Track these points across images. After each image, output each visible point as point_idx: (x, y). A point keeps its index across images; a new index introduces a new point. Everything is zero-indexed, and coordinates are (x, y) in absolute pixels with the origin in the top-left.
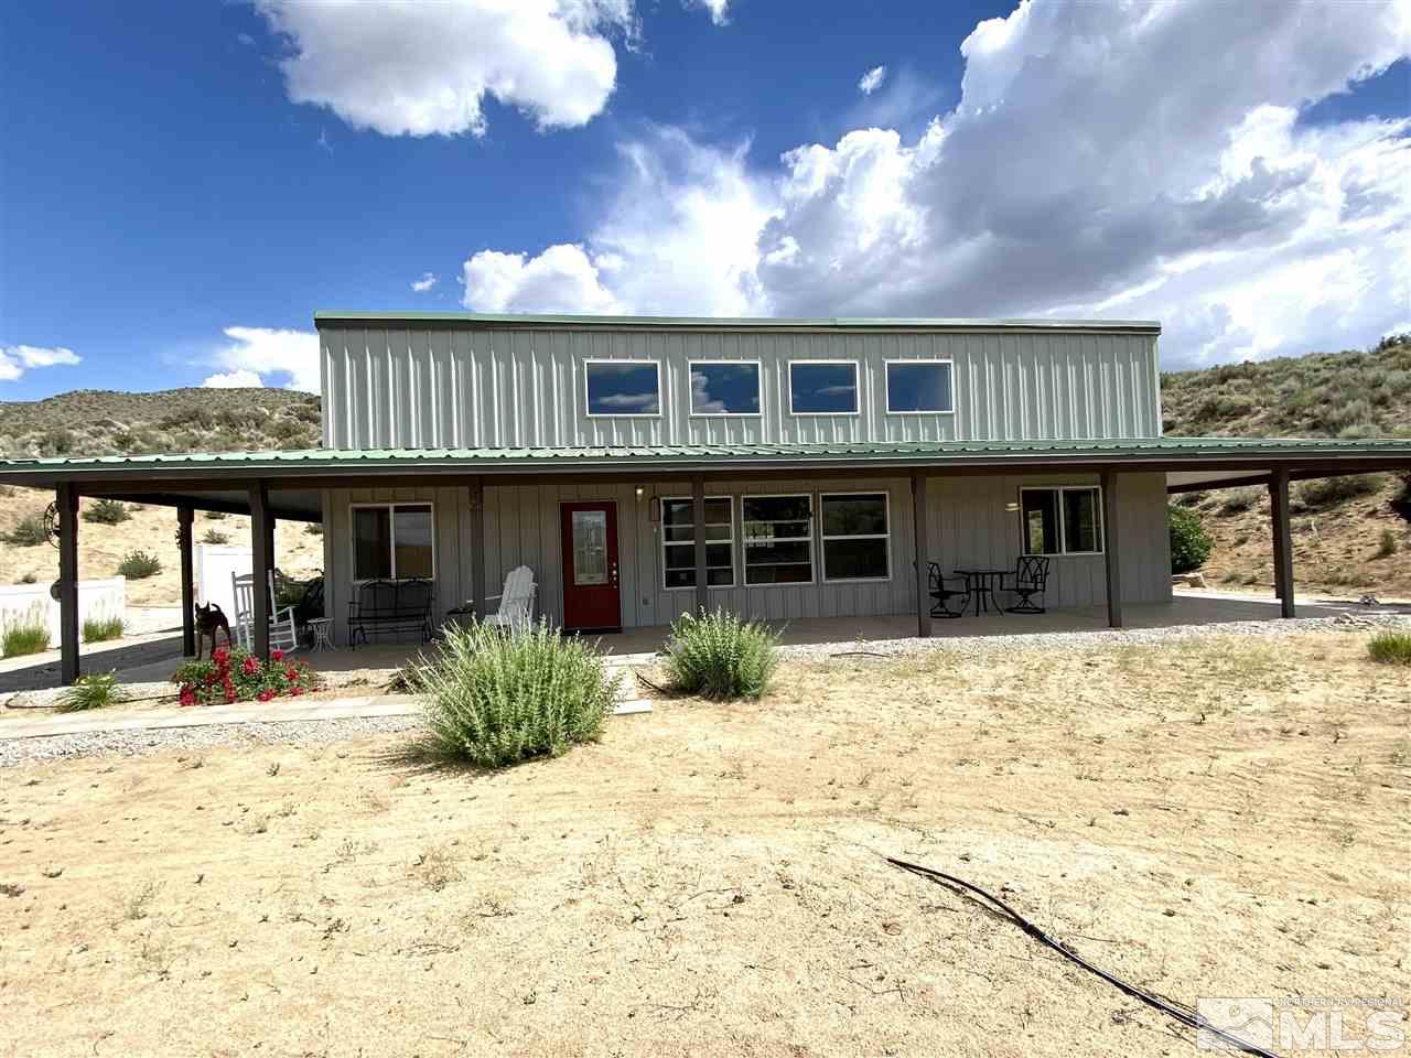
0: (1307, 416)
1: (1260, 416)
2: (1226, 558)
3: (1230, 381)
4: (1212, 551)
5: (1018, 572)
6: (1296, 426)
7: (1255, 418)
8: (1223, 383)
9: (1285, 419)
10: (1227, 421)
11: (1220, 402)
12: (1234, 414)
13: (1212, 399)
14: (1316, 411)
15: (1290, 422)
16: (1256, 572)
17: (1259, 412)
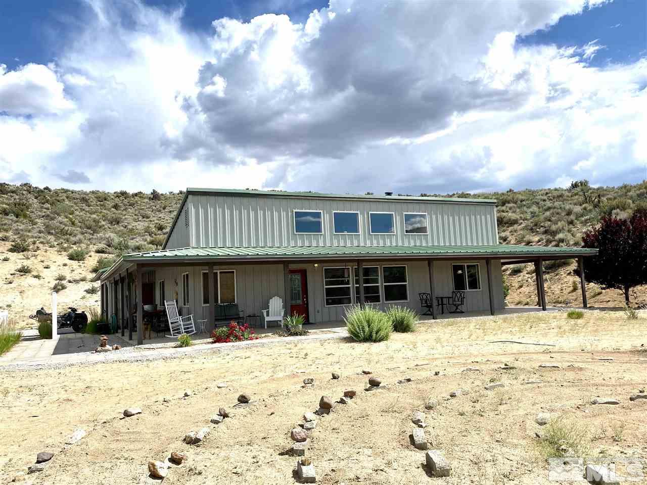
0: (542, 226)
1: (522, 225)
2: (515, 294)
3: (507, 205)
4: (509, 291)
5: (453, 297)
6: (538, 231)
7: (520, 226)
8: (503, 206)
9: (534, 228)
10: (508, 227)
11: (504, 217)
12: (511, 224)
13: (501, 215)
14: (546, 225)
15: (536, 230)
16: (528, 300)
17: (522, 223)
